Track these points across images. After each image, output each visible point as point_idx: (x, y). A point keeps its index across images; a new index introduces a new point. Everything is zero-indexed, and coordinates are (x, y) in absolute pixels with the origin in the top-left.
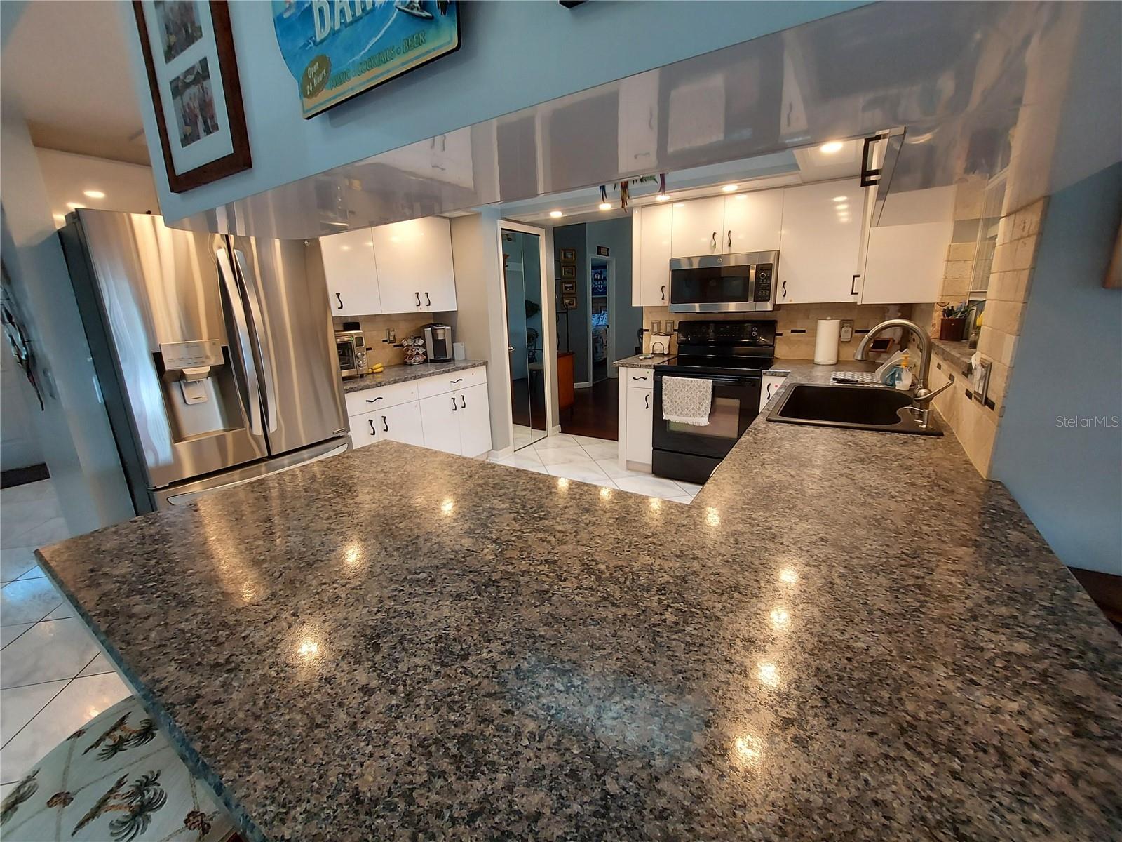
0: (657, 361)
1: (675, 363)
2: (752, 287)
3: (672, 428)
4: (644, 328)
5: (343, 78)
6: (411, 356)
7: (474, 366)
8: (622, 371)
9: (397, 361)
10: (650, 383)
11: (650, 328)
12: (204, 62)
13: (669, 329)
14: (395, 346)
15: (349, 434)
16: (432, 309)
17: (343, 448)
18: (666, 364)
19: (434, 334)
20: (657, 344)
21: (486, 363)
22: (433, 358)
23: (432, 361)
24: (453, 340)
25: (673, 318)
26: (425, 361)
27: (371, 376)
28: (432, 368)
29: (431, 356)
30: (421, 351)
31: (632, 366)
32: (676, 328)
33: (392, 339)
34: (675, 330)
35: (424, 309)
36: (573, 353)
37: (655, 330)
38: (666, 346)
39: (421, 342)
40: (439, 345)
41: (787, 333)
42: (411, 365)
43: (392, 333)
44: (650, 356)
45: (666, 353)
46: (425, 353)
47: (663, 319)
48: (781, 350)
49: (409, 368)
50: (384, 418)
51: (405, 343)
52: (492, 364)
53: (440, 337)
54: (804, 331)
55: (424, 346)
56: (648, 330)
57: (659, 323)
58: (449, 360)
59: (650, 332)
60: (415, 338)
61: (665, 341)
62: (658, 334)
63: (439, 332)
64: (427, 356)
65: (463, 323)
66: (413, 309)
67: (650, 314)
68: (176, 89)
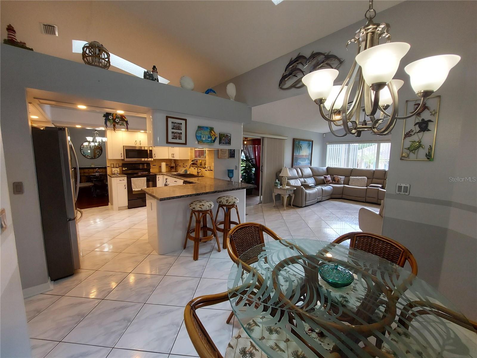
2: (148, 155)
4: (107, 166)
5: (204, 143)
13: (117, 166)
20: (115, 170)
31: (119, 177)
32: (121, 165)
37: (112, 166)
41: (152, 166)
57: (113, 164)
59: (110, 167)
61: (118, 169)
67: (109, 162)
68: (173, 133)
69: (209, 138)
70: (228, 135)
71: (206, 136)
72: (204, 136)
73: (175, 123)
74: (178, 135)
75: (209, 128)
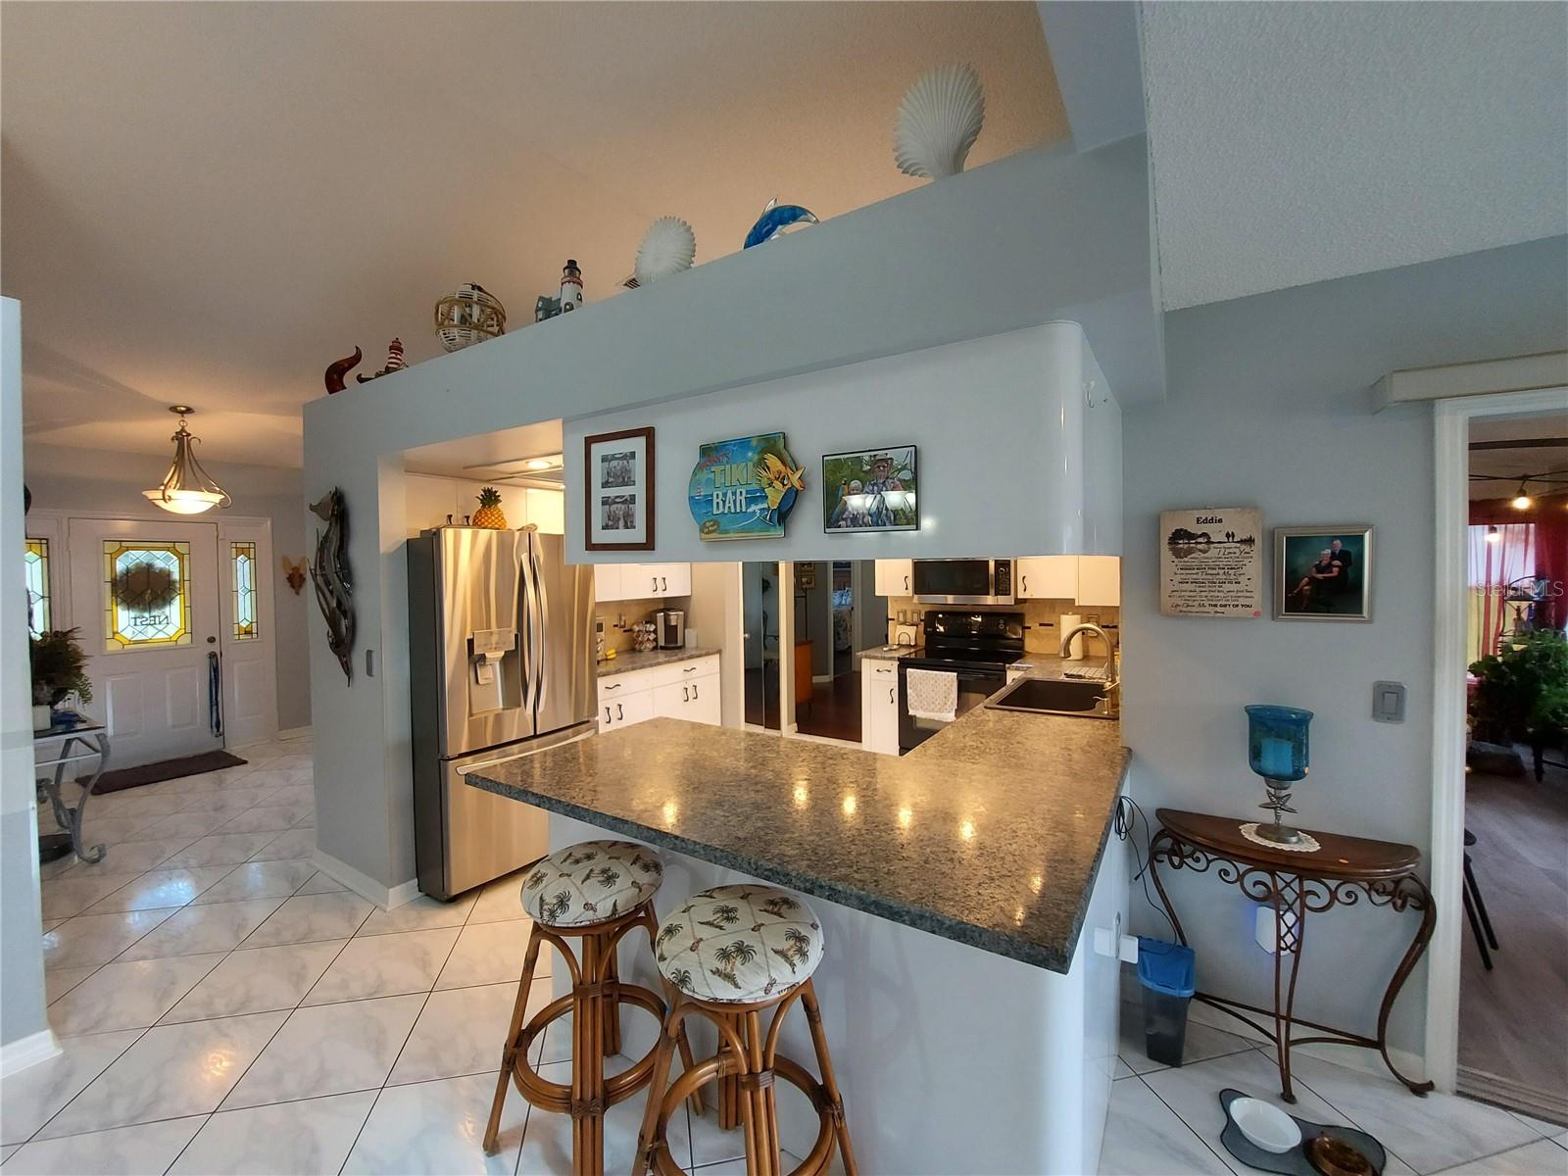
0: (903, 653)
1: (922, 655)
2: (992, 579)
3: (920, 725)
4: (890, 617)
5: (727, 532)
6: (641, 643)
7: (708, 654)
8: (865, 663)
9: (629, 648)
10: (894, 676)
11: (896, 617)
12: (633, 498)
13: (916, 619)
14: (625, 631)
15: (596, 718)
16: (667, 594)
17: (592, 732)
18: (913, 656)
19: (667, 619)
20: (904, 634)
21: (720, 652)
22: (663, 644)
23: (662, 648)
24: (685, 627)
25: (920, 607)
26: (655, 648)
27: (604, 662)
28: (661, 656)
29: (662, 643)
30: (652, 636)
31: (876, 658)
32: (923, 618)
33: (622, 623)
34: (921, 620)
35: (660, 594)
36: (811, 642)
37: (901, 619)
38: (913, 637)
39: (652, 628)
40: (671, 631)
41: (1035, 626)
42: (640, 651)
43: (623, 618)
44: (895, 647)
45: (912, 644)
46: (656, 640)
47: (909, 608)
48: (1030, 644)
49: (638, 654)
50: (620, 706)
51: (636, 628)
52: (727, 653)
53: (673, 623)
54: (1052, 625)
55: (655, 631)
56: (893, 620)
57: (905, 613)
58: (680, 648)
59: (895, 621)
60: (647, 623)
61: (911, 631)
62: (904, 623)
63: (672, 617)
64: (657, 642)
65: (695, 608)
66: (650, 595)
67: (895, 604)
68: (605, 502)
69: (751, 500)
70: (890, 454)
71: (734, 494)
72: (725, 495)
73: (613, 458)
74: (623, 506)
75: (754, 443)
